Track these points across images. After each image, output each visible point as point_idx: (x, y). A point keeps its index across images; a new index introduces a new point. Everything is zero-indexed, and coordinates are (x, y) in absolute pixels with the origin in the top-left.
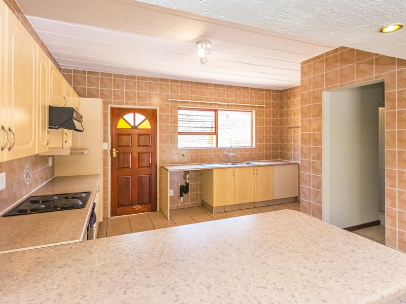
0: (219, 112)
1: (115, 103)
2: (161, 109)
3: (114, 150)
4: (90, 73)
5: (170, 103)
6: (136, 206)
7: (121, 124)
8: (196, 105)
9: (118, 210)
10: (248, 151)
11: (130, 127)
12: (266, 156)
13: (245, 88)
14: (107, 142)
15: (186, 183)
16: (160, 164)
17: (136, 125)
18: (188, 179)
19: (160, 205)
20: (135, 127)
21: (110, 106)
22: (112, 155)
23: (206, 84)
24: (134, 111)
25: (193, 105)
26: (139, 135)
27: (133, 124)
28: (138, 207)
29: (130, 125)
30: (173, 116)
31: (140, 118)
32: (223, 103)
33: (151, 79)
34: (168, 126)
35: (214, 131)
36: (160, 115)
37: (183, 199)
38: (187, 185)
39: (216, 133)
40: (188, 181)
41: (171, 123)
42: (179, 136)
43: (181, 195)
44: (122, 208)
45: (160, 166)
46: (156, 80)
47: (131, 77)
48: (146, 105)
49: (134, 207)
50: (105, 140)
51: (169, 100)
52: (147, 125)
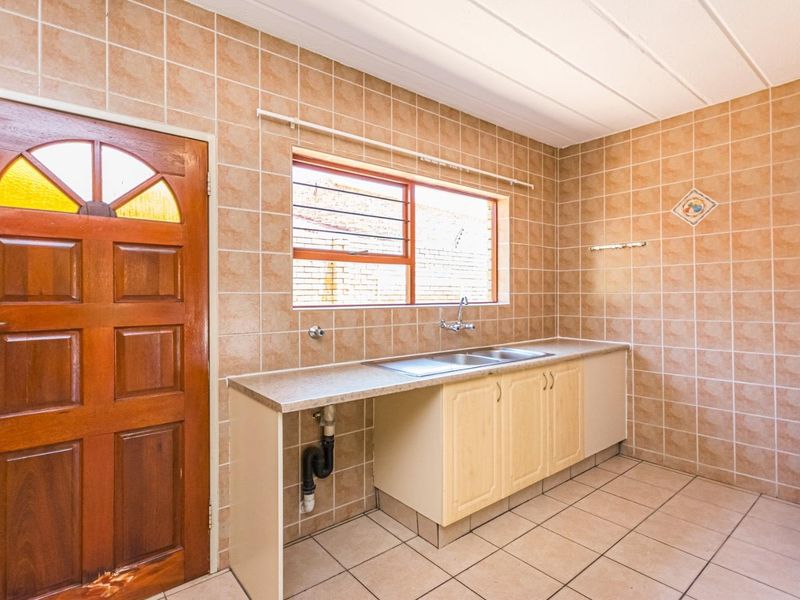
0: (418, 189)
2: (224, 143)
5: (261, 127)
6: (106, 580)
10: (492, 316)
12: (532, 330)
13: (487, 123)
15: (323, 438)
16: (221, 374)
17: (108, 198)
18: (332, 423)
19: (223, 543)
20: (96, 208)
23: (387, 86)
27: (87, 196)
28: (119, 579)
29: (74, 198)
30: (273, 179)
32: (435, 160)
33: (180, 4)
34: (253, 219)
35: (401, 253)
36: (222, 171)
37: (316, 499)
38: (327, 444)
39: (408, 259)
40: (330, 431)
41: (266, 206)
42: (296, 262)
43: (308, 487)
45: (222, 383)
48: (155, 115)
49: (97, 584)
51: (260, 111)
52: (161, 206)
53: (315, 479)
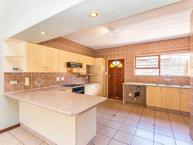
0: (161, 56)
1: (109, 58)
2: (126, 58)
3: (109, 75)
4: (102, 49)
7: (112, 66)
8: (144, 54)
9: (110, 97)
11: (114, 67)
14: (107, 72)
15: (138, 92)
18: (139, 90)
20: (116, 67)
21: (108, 59)
22: (108, 77)
23: (151, 43)
24: (116, 60)
25: (142, 54)
26: (117, 69)
28: (117, 97)
29: (114, 66)
30: (132, 61)
31: (118, 63)
33: (122, 47)
34: (129, 65)
35: (158, 67)
36: (126, 61)
41: (131, 64)
42: (136, 70)
43: (135, 97)
44: (111, 96)
46: (124, 46)
47: (115, 48)
48: (120, 58)
50: (106, 72)
52: (121, 66)
53: (137, 96)
